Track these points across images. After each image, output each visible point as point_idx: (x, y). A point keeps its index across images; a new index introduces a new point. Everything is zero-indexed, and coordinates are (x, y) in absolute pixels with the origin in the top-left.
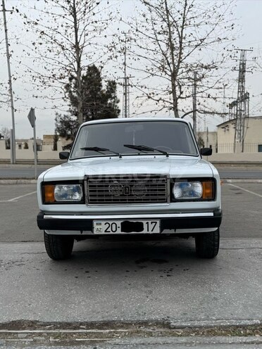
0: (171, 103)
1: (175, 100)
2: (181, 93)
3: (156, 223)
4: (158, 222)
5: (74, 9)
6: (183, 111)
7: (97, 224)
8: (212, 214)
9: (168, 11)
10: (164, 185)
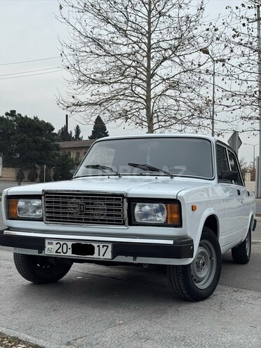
3: (108, 246)
4: (110, 246)
7: (49, 243)
8: (171, 242)
10: (120, 205)
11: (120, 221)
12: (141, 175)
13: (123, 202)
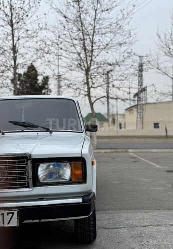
0: (86, 92)
1: (89, 89)
2: (93, 84)
3: (13, 214)
4: (16, 213)
5: (12, 21)
6: (95, 97)
8: (80, 200)
9: (82, 23)
10: (24, 167)
11: (25, 184)
12: (23, 131)
13: (27, 164)
